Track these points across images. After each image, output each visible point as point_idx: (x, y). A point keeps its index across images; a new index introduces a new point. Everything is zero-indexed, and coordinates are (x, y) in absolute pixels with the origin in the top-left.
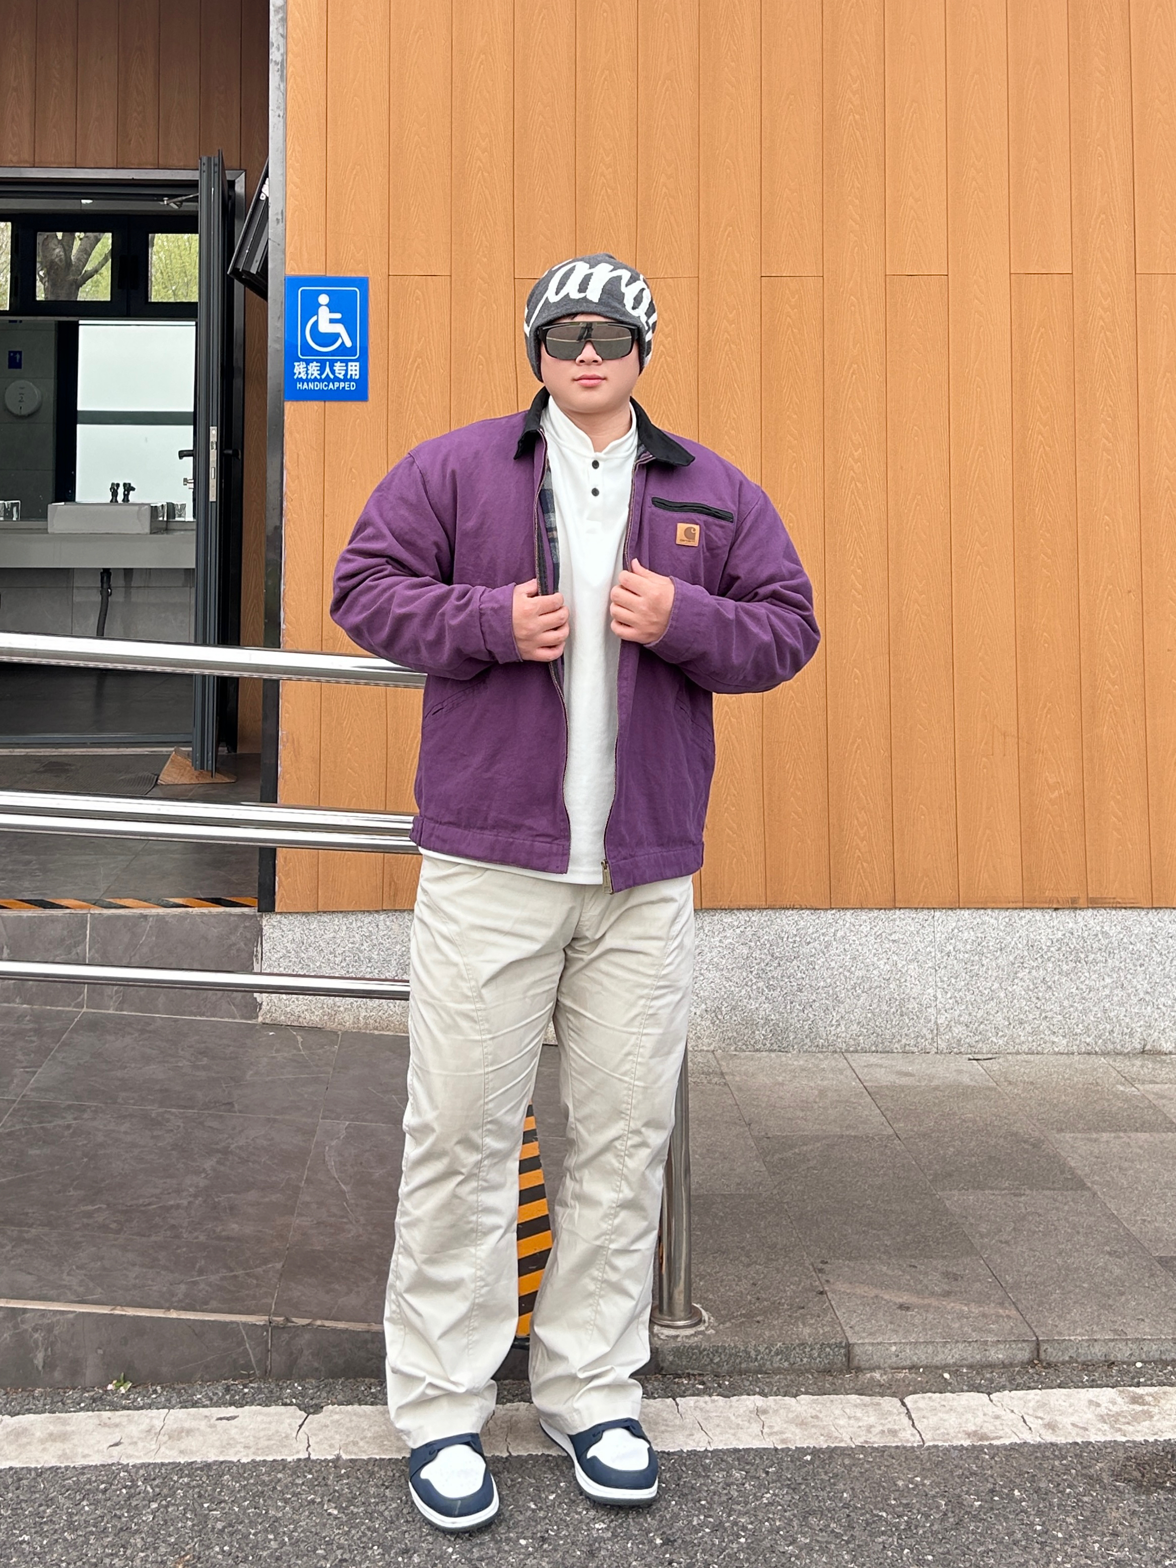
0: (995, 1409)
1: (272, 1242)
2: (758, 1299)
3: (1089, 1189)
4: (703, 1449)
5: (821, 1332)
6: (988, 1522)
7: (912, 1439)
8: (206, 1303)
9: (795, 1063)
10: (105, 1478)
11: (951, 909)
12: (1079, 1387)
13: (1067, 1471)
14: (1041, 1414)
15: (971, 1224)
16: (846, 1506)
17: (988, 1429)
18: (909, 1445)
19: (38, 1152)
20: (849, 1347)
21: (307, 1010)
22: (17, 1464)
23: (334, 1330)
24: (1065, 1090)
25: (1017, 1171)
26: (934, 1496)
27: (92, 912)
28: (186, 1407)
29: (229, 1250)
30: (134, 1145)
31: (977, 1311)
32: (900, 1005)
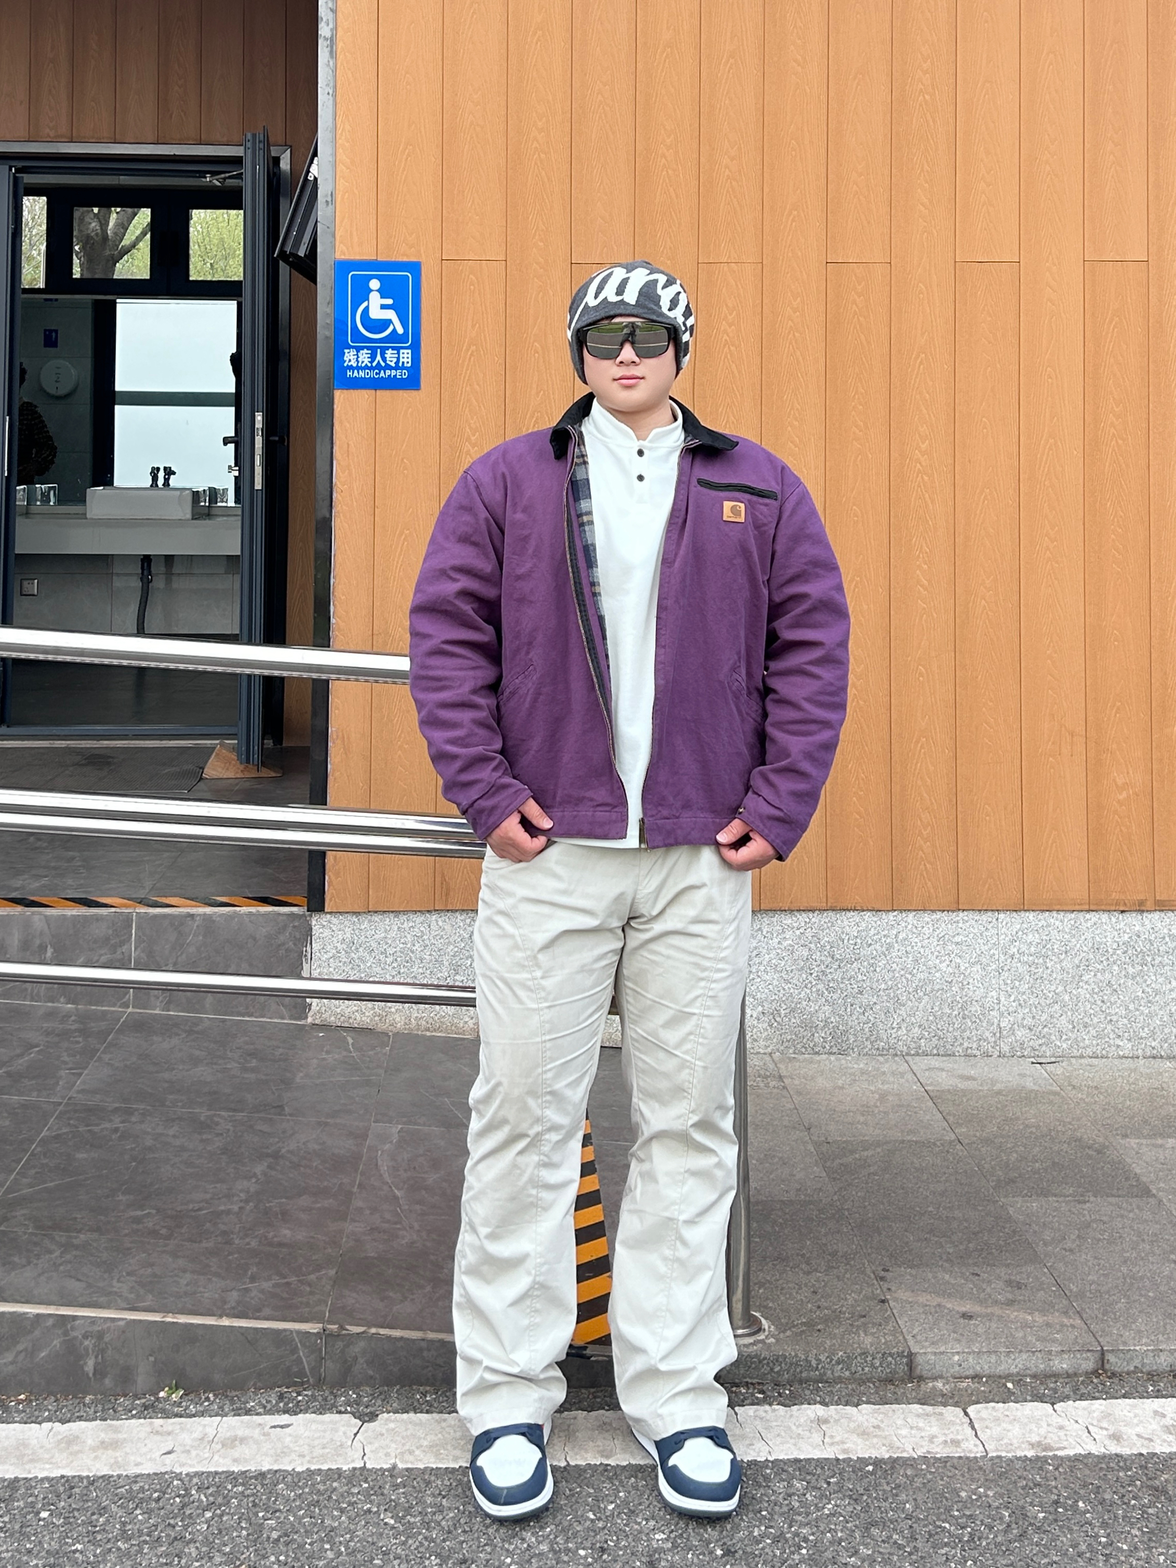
0: (1060, 1420)
1: (325, 1248)
2: (819, 1307)
3: (1154, 1196)
4: (763, 1459)
5: (883, 1341)
6: (1053, 1534)
7: (975, 1449)
8: (259, 1310)
9: (856, 1066)
10: (158, 1487)
11: (1016, 911)
12: (1144, 1397)
13: (1132, 1482)
14: (1105, 1425)
15: (1035, 1232)
16: (909, 1517)
17: (1052, 1440)
18: (972, 1455)
19: (85, 1155)
20: (911, 1356)
21: (357, 1011)
22: (69, 1473)
23: (389, 1338)
24: (1130, 1095)
25: (1081, 1177)
26: (998, 1508)
27: (138, 911)
28: (239, 1415)
29: (281, 1256)
30: (183, 1149)
31: (1041, 1320)
32: (963, 1008)
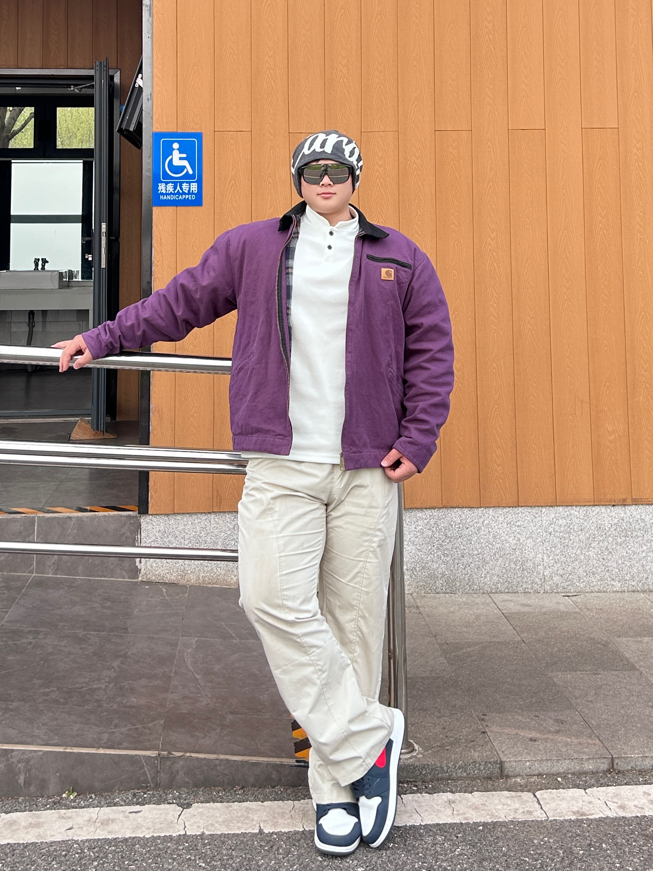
0: (589, 798)
1: (157, 708)
2: (447, 737)
3: (638, 670)
4: (418, 824)
5: (485, 755)
6: (588, 862)
7: (541, 816)
8: (121, 744)
9: (461, 600)
10: (65, 848)
11: (552, 506)
12: (637, 785)
13: (633, 832)
14: (615, 800)
15: (570, 691)
16: (505, 855)
17: (585, 809)
18: (540, 819)
19: (13, 658)
20: (502, 763)
21: (168, 573)
22: (11, 841)
23: (197, 759)
24: (621, 613)
25: (595, 660)
26: (556, 849)
27: (38, 515)
28: (110, 806)
29: (131, 713)
30: (70, 653)
31: (576, 741)
32: (522, 565)
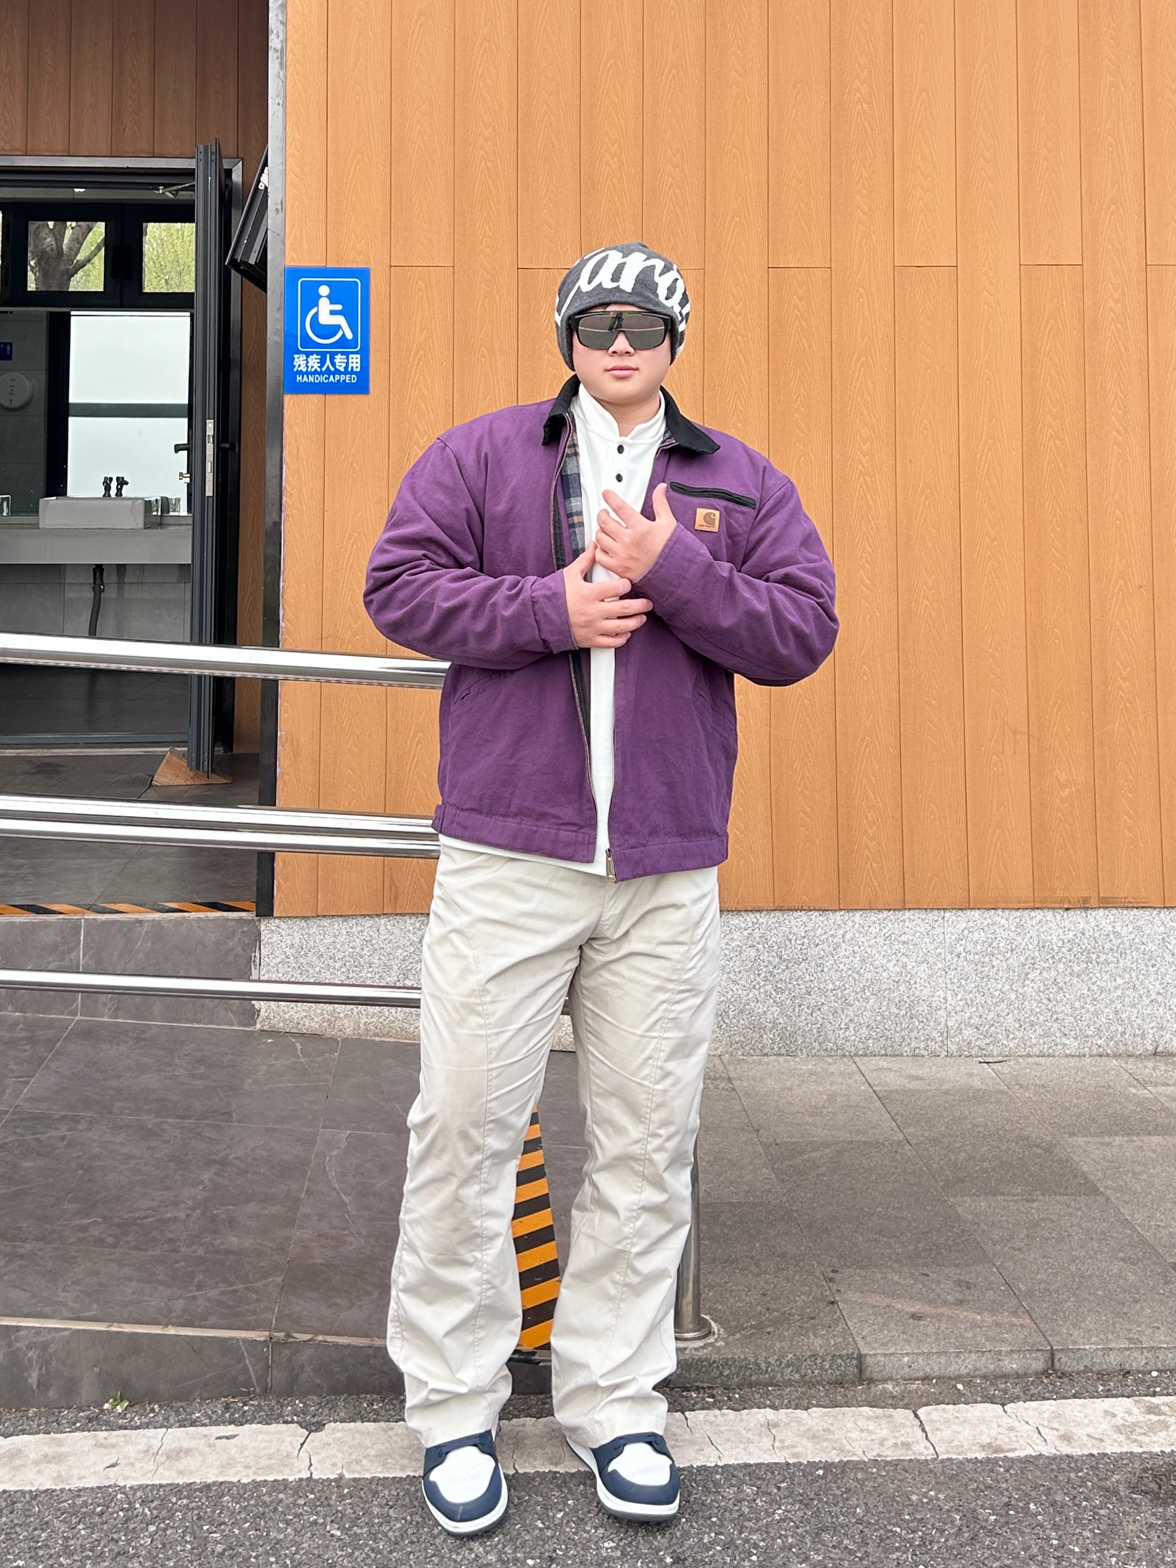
0: (1010, 1421)
1: (273, 1255)
2: (768, 1309)
3: (1102, 1194)
4: (713, 1465)
5: (833, 1343)
6: (1004, 1536)
7: (926, 1452)
8: (205, 1319)
9: (804, 1067)
10: (102, 1500)
11: (961, 909)
12: (1094, 1397)
13: (1083, 1483)
14: (1056, 1425)
15: (984, 1231)
16: (860, 1521)
17: (1002, 1441)
18: (923, 1458)
19: (32, 1164)
20: (860, 1357)
21: (306, 1017)
22: (11, 1487)
23: (336, 1345)
24: (1077, 1093)
25: (1029, 1176)
26: (949, 1511)
27: (86, 917)
28: (185, 1426)
29: (228, 1263)
30: (130, 1157)
31: (990, 1320)
32: (910, 1008)
